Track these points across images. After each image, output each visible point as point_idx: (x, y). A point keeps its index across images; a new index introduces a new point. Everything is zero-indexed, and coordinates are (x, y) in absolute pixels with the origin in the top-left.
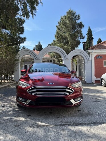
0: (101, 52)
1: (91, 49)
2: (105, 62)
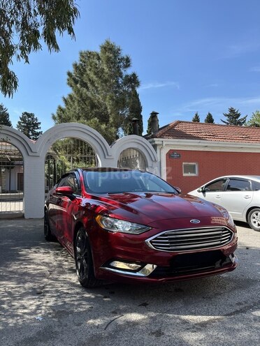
0: (178, 143)
1: (160, 137)
2: (185, 166)
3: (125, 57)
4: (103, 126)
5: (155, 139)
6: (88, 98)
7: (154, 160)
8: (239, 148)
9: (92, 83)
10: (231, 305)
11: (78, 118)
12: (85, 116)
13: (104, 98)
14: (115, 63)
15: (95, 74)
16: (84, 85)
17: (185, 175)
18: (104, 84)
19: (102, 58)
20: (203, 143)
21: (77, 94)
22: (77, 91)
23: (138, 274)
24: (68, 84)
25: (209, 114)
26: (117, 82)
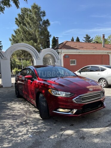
1: (60, 49)
2: (71, 61)
3: (43, 11)
4: (35, 44)
5: (58, 50)
6: (27, 31)
7: (58, 59)
8: (92, 53)
9: (29, 24)
10: (106, 122)
11: (23, 40)
12: (26, 39)
13: (35, 31)
14: (39, 14)
15: (30, 19)
16: (24, 24)
17: (71, 65)
18: (34, 24)
19: (33, 12)
20: (78, 51)
21: (22, 29)
22: (22, 28)
23: (69, 113)
24: (16, 23)
25: (78, 37)
26: (40, 23)
